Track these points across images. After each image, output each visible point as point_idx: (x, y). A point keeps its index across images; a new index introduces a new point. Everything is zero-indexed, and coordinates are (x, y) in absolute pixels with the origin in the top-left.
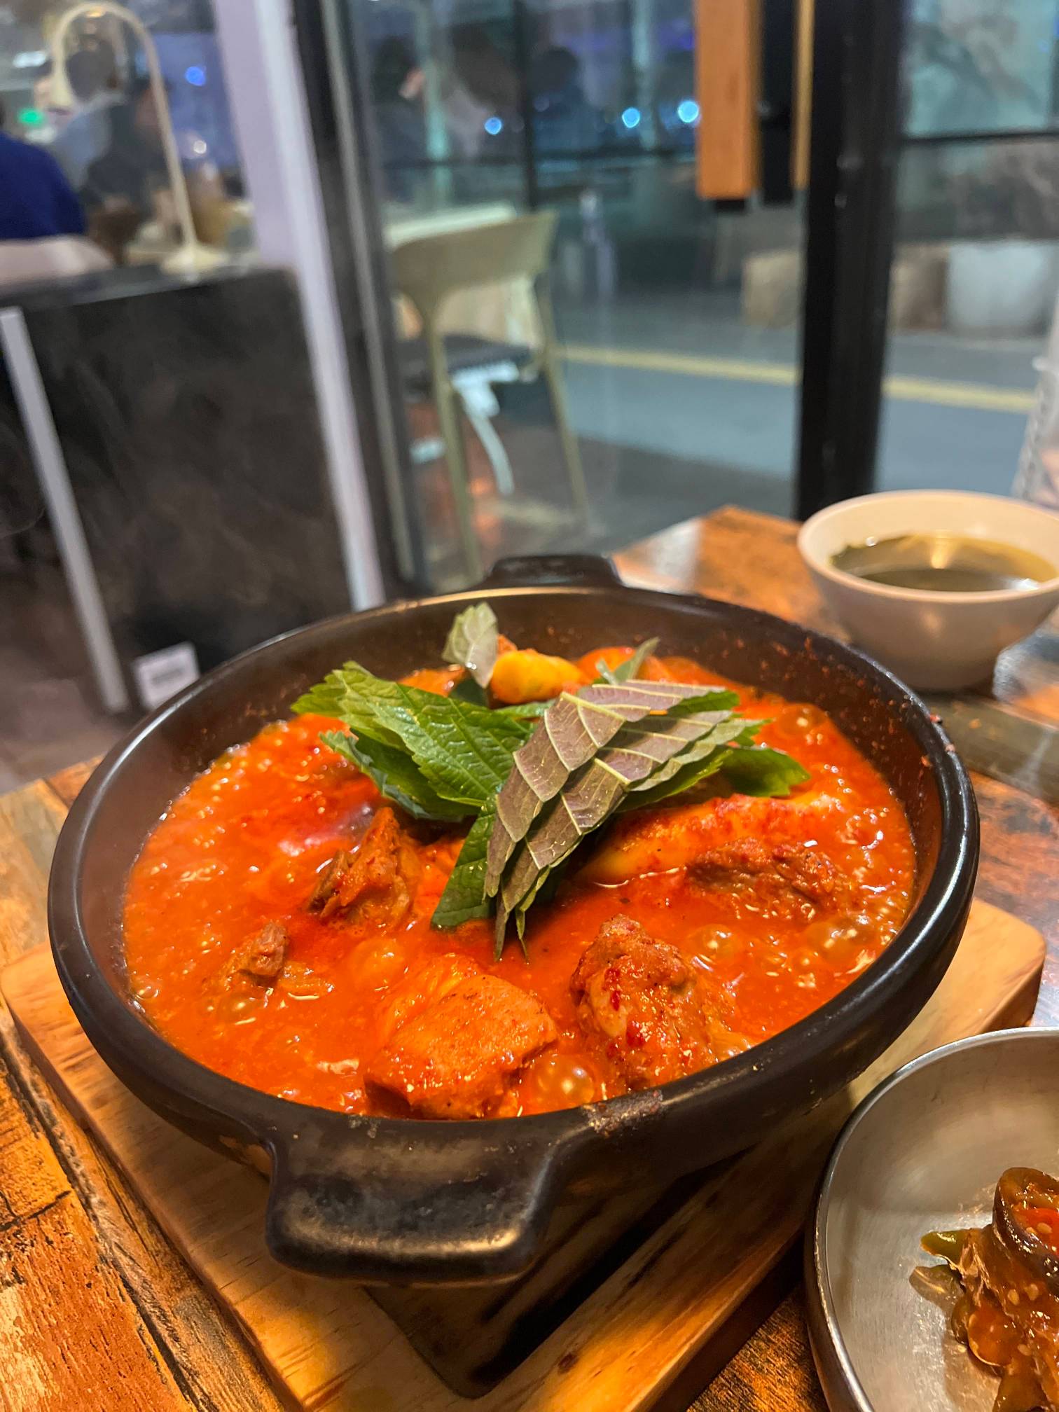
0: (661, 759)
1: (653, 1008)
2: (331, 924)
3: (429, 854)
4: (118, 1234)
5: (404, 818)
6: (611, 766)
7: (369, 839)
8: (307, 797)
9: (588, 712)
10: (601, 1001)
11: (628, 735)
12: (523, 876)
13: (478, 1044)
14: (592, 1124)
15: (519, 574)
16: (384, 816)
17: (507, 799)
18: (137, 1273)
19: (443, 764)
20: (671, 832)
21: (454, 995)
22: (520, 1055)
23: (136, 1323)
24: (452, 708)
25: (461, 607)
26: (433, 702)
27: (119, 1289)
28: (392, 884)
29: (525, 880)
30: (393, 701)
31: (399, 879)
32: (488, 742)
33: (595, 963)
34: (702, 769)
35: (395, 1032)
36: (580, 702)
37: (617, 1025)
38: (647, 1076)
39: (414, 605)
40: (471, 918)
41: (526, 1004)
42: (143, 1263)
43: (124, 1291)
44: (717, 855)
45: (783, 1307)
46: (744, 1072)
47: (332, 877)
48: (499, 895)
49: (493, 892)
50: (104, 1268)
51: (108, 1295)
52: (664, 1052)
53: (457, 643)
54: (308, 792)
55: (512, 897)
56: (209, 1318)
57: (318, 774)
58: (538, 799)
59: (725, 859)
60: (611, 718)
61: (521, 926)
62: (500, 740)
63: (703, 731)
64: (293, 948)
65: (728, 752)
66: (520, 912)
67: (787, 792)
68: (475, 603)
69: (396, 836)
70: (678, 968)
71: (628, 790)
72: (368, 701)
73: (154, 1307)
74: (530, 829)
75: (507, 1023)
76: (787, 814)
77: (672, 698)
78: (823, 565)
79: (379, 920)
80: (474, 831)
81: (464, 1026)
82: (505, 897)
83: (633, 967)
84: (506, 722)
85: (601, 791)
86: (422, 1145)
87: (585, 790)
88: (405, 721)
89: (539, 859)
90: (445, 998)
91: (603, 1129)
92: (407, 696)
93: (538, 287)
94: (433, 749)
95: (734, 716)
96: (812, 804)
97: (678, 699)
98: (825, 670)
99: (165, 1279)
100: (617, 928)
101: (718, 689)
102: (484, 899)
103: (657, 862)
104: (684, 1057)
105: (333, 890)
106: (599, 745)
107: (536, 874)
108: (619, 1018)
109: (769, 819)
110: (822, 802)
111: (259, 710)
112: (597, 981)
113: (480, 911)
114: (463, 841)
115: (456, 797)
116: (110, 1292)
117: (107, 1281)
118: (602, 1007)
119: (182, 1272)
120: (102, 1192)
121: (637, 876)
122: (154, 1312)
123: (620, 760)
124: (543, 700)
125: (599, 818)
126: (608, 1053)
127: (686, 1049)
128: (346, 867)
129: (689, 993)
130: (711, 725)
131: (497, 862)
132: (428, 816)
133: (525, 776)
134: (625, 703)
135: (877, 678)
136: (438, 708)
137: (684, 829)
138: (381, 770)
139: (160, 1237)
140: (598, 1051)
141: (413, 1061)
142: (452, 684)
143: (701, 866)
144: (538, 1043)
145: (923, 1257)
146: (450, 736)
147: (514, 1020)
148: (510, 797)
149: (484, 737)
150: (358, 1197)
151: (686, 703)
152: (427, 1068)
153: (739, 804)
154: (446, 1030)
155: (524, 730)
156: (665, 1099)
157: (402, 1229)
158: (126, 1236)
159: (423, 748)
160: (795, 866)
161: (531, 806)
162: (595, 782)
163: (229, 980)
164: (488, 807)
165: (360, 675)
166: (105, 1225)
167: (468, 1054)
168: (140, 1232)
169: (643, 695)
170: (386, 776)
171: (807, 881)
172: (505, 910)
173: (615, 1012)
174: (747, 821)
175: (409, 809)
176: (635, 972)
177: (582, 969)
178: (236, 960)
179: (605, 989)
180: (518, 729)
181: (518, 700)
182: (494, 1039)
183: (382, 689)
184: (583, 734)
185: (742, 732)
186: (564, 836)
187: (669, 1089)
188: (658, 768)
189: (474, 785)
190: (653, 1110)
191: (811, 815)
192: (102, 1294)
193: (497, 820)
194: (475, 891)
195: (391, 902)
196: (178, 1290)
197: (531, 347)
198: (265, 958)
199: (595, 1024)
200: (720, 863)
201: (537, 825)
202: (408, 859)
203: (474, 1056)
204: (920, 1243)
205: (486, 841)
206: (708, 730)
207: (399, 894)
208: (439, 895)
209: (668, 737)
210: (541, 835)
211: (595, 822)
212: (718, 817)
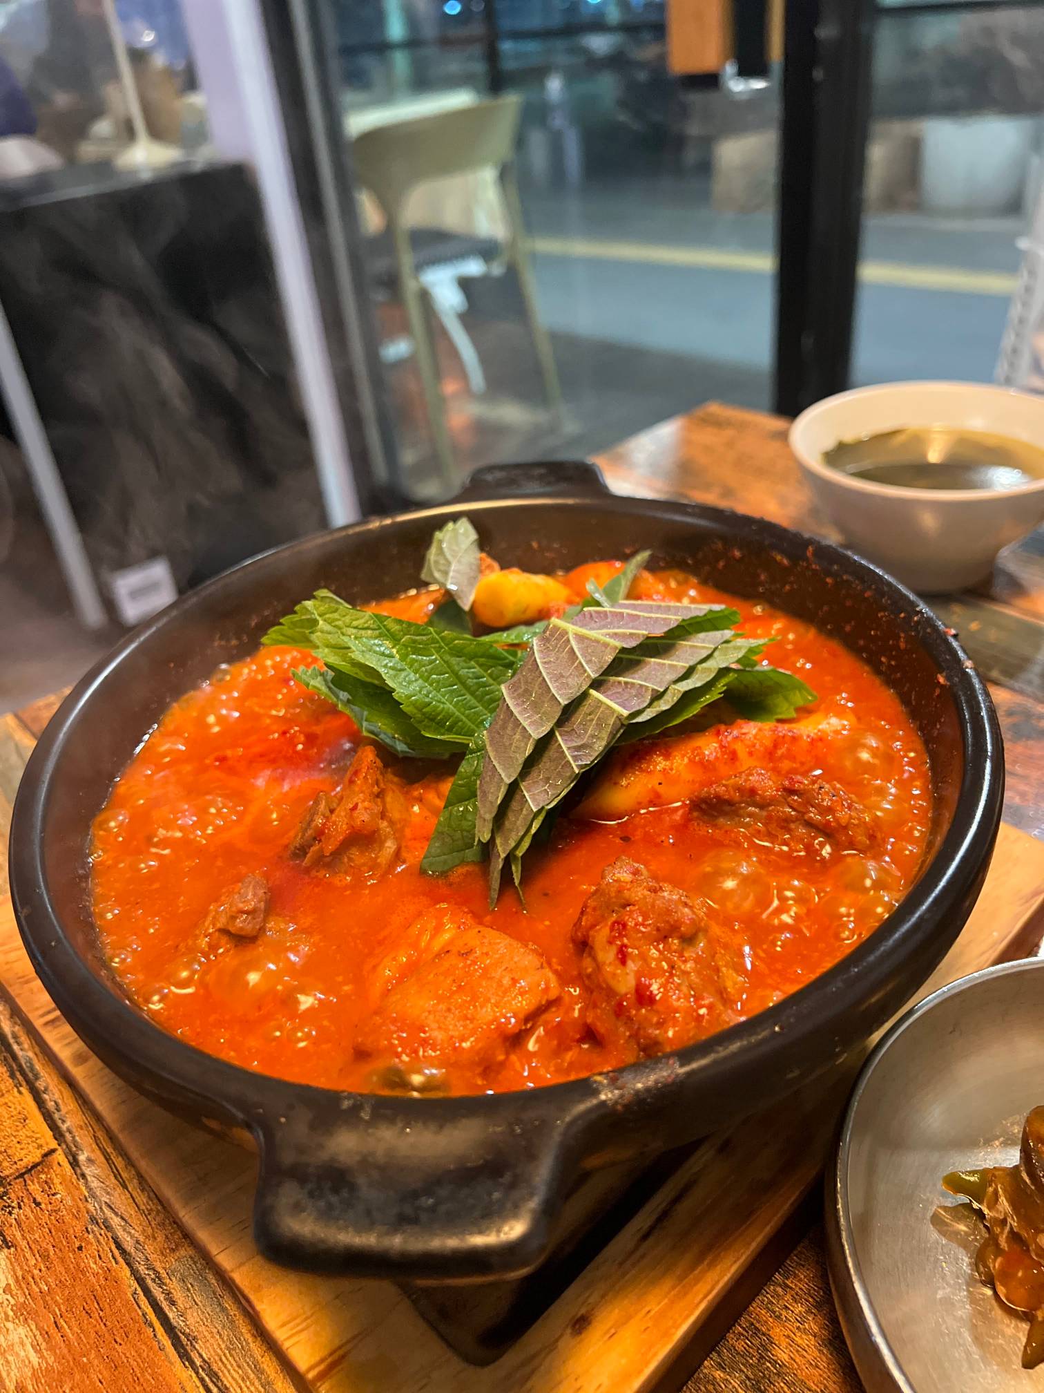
0: (660, 687)
1: (664, 963)
2: (314, 873)
3: (416, 794)
4: (108, 1193)
5: (388, 756)
6: (607, 697)
7: (351, 782)
8: (284, 733)
9: (581, 638)
10: (607, 956)
11: (625, 662)
12: (518, 819)
13: (475, 1007)
14: (603, 1097)
15: (499, 484)
16: (367, 756)
17: (497, 736)
18: (129, 1233)
19: (427, 700)
20: (672, 764)
21: (448, 951)
22: (522, 1016)
23: (130, 1287)
24: (433, 638)
25: (439, 523)
26: (412, 632)
27: (111, 1251)
28: (379, 830)
29: (519, 822)
30: (369, 632)
31: (385, 824)
32: (473, 672)
33: (598, 912)
34: (703, 695)
35: (387, 993)
36: (571, 629)
37: (625, 981)
38: (660, 1039)
39: (388, 521)
40: (463, 862)
41: (525, 958)
42: (134, 1222)
43: (116, 1252)
44: (723, 788)
45: (799, 1249)
46: (764, 1034)
47: (313, 825)
48: (492, 839)
49: (486, 837)
50: (95, 1229)
51: (100, 1259)
52: (676, 1011)
53: (436, 562)
54: (284, 728)
55: (506, 840)
56: (206, 1279)
57: (294, 708)
58: (530, 736)
59: (732, 793)
60: (606, 645)
61: (517, 872)
62: (486, 671)
63: (704, 654)
64: (275, 903)
65: (732, 676)
66: (515, 857)
67: (793, 714)
68: (455, 517)
69: (380, 777)
70: (688, 919)
71: (626, 723)
72: (343, 634)
73: (148, 1269)
74: (523, 768)
75: (506, 981)
76: (795, 739)
77: (671, 619)
78: (816, 464)
79: (365, 868)
80: (463, 770)
81: (460, 987)
82: (498, 841)
83: (640, 919)
84: (491, 651)
85: (597, 724)
86: (420, 1125)
87: (580, 723)
88: (383, 654)
89: (534, 800)
90: (438, 955)
91: (616, 1103)
92: (384, 626)
93: (503, 176)
94: (415, 684)
95: (737, 636)
96: (820, 727)
97: (676, 620)
98: (829, 580)
99: (159, 1239)
100: (621, 873)
101: (717, 607)
102: (475, 844)
103: (658, 796)
104: (699, 1016)
105: (315, 839)
106: (593, 675)
107: (532, 816)
108: (627, 974)
109: (776, 746)
110: (831, 724)
111: (228, 640)
112: (601, 935)
113: (472, 854)
114: (452, 779)
115: (443, 734)
116: (102, 1256)
117: (97, 1241)
118: (608, 962)
119: (175, 1231)
120: (90, 1150)
121: (637, 811)
122: (149, 1275)
123: (616, 690)
124: (529, 622)
125: (596, 754)
126: (615, 1012)
127: (702, 1007)
128: (328, 813)
129: (702, 945)
130: (713, 647)
131: (488, 804)
132: (412, 753)
133: (515, 711)
134: (619, 628)
135: (886, 589)
136: (418, 638)
137: (686, 760)
138: (360, 707)
139: (152, 1194)
140: (605, 1008)
141: (406, 1028)
142: (431, 607)
143: (705, 801)
144: (540, 1001)
145: (944, 1195)
146: (432, 669)
147: (513, 979)
148: (499, 734)
149: (470, 668)
150: (353, 1188)
151: (684, 624)
152: (422, 1035)
153: (744, 731)
154: (440, 992)
155: (511, 658)
156: (682, 1065)
157: (403, 1221)
158: (116, 1194)
159: (404, 684)
160: (808, 799)
161: (523, 745)
162: (590, 715)
163: (207, 939)
164: (476, 743)
165: (332, 605)
166: (94, 1184)
167: (466, 1018)
168: (130, 1189)
169: (638, 617)
170: (366, 713)
171: (820, 814)
172: (499, 856)
173: (622, 967)
174: (753, 749)
175: (392, 747)
176: (643, 925)
177: (584, 918)
178: (214, 918)
179: (610, 942)
180: (506, 658)
181: (503, 624)
182: (493, 1001)
183: (357, 619)
184: (576, 664)
185: (746, 653)
186: (559, 775)
187: (685, 1055)
188: (658, 696)
189: (461, 720)
190: (670, 1080)
191: (819, 740)
192: (94, 1257)
193: (487, 759)
194: (465, 834)
195: (377, 849)
196: (173, 1250)
197: (499, 241)
198: (245, 916)
199: (601, 980)
200: (726, 797)
201: (530, 764)
202: (394, 800)
203: (472, 1020)
204: (942, 1182)
205: (475, 781)
206: (709, 652)
207: (385, 841)
208: (428, 839)
209: (666, 662)
210: (534, 773)
211: (592, 759)
212: (722, 747)
